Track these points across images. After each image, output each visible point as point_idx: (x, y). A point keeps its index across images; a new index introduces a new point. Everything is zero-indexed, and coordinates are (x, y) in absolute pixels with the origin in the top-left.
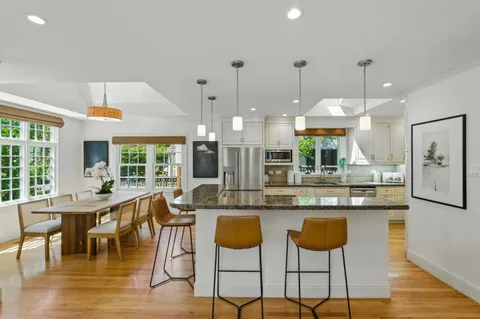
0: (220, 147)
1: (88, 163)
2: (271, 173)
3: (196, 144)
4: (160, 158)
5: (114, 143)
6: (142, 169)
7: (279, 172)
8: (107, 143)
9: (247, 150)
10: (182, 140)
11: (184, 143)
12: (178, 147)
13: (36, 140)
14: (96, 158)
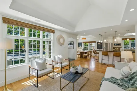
0: (103, 43)
1: (79, 46)
2: (116, 48)
3: (98, 43)
5: (83, 43)
7: (117, 48)
9: (110, 44)
10: (95, 42)
12: (94, 43)
14: (80, 45)
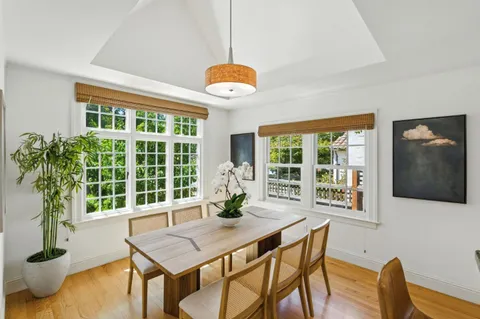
3: (399, 127)
4: (324, 157)
5: (261, 135)
6: (296, 172)
8: (253, 134)
10: (366, 122)
11: (371, 127)
12: (355, 138)
13: (181, 135)
